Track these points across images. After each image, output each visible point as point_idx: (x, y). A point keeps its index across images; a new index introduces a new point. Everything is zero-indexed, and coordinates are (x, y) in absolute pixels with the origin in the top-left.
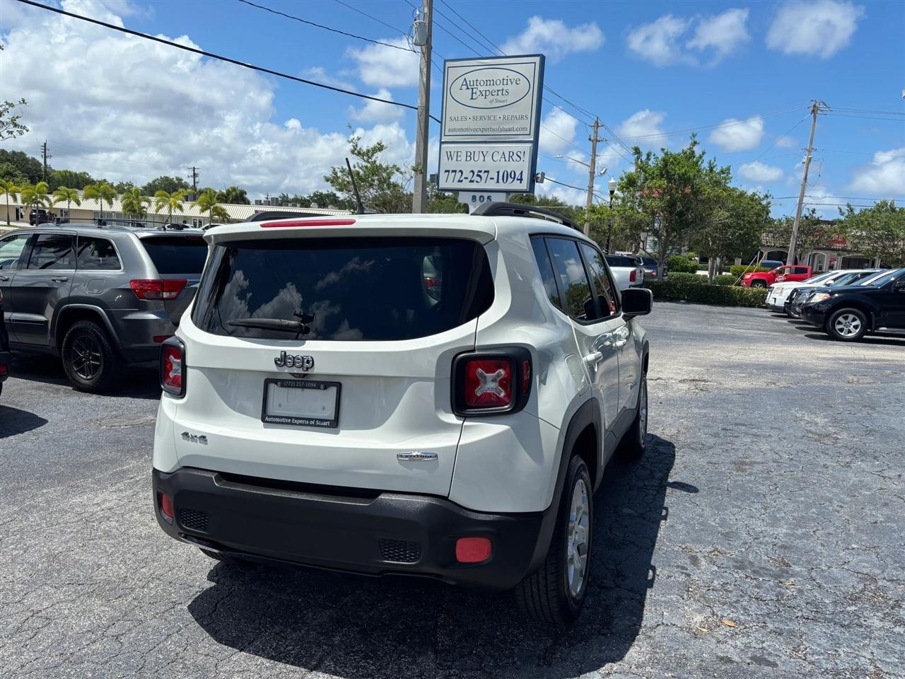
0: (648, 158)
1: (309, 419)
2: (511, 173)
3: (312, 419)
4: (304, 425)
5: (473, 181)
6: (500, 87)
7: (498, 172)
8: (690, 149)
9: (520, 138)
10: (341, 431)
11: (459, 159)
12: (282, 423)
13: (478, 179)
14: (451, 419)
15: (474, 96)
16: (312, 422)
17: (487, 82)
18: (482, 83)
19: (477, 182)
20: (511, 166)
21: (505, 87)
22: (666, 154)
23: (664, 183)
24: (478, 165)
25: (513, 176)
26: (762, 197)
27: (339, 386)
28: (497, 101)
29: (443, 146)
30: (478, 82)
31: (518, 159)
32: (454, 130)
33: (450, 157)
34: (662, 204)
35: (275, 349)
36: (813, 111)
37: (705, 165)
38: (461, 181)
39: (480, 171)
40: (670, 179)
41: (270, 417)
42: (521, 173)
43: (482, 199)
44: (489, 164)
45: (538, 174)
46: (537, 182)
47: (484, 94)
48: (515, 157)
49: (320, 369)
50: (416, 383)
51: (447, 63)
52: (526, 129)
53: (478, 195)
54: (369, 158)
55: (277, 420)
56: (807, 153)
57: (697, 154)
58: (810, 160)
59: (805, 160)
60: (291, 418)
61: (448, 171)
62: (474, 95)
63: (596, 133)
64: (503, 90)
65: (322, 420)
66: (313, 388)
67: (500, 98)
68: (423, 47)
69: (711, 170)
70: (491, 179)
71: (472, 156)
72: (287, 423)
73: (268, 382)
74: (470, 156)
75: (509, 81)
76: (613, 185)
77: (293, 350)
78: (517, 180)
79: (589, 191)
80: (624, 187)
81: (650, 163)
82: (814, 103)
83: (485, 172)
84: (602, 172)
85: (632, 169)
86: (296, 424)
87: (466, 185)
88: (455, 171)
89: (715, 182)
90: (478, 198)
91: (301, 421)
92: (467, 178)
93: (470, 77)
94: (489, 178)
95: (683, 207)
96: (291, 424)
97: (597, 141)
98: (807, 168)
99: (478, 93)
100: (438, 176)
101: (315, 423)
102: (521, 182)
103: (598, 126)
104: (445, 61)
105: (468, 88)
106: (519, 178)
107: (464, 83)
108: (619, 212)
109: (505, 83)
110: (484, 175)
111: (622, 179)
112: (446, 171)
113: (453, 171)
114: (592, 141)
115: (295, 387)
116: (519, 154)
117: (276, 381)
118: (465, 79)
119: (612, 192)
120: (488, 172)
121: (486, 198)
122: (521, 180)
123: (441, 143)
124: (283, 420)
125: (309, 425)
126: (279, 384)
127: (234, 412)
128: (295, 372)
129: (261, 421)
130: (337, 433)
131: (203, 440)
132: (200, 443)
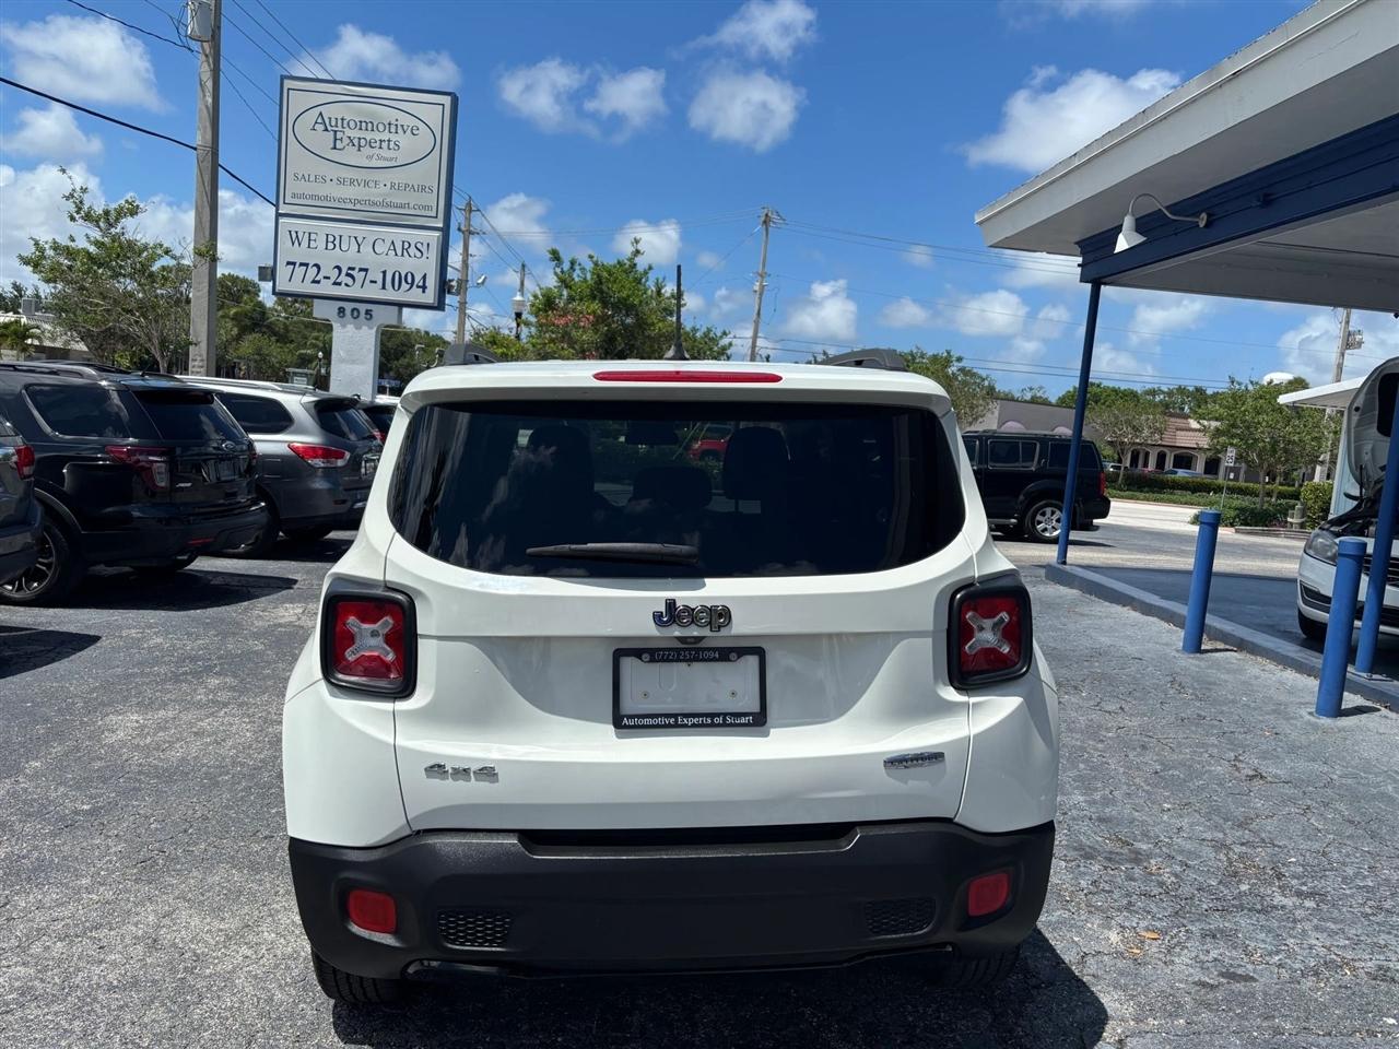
0: (572, 268)
1: (712, 715)
2: (406, 276)
3: (718, 715)
4: (702, 725)
5: (340, 284)
6: (386, 136)
7: (384, 273)
8: (630, 260)
9: (420, 222)
10: (772, 730)
11: (313, 244)
12: (658, 726)
13: (350, 281)
14: (950, 694)
15: (339, 145)
16: (719, 720)
17: (360, 125)
18: (352, 124)
19: (346, 285)
20: (406, 264)
21: (394, 137)
22: (596, 264)
23: (596, 306)
24: (349, 256)
25: (409, 280)
26: (719, 334)
27: (759, 652)
28: (380, 158)
29: (281, 220)
30: (345, 122)
31: (419, 254)
32: (303, 196)
33: (295, 239)
34: (597, 338)
35: (655, 595)
36: (765, 222)
37: (651, 285)
38: (318, 282)
39: (353, 269)
40: (605, 304)
41: (630, 717)
42: (424, 277)
43: (355, 314)
44: (367, 257)
45: (452, 280)
46: (449, 292)
47: (356, 144)
48: (412, 250)
49: (742, 626)
50: (905, 642)
51: (286, 82)
52: (429, 208)
53: (348, 306)
54: (111, 225)
55: (648, 721)
56: (759, 278)
57: (640, 268)
58: (762, 287)
59: (757, 288)
60: (675, 716)
61: (294, 264)
62: (338, 142)
63: (468, 219)
64: (389, 141)
65: (738, 715)
66: (714, 660)
67: (385, 153)
68: (206, 45)
69: (659, 293)
70: (372, 282)
71: (337, 242)
72: (669, 726)
73: (620, 655)
74: (333, 242)
75: (399, 128)
76: (521, 303)
77: (689, 595)
78: (418, 287)
79: (461, 309)
80: (540, 310)
81: (575, 276)
82: (766, 211)
83: (361, 270)
84: (480, 281)
85: (551, 282)
86: (686, 726)
87: (326, 288)
88: (307, 265)
89: (665, 309)
90: (348, 312)
91: (695, 720)
92: (328, 278)
93: (327, 111)
94: (367, 281)
95: (626, 344)
96: (676, 726)
97: (471, 233)
98: (760, 299)
99: (346, 141)
100: (273, 270)
101: (724, 720)
102: (424, 292)
103: (471, 211)
104: (283, 78)
105: (326, 130)
106: (421, 284)
107: (320, 120)
108: (534, 346)
109: (393, 130)
110: (359, 276)
111: (535, 297)
112: (289, 263)
113: (301, 264)
114: (463, 232)
115: (678, 660)
116: (419, 246)
117: (637, 653)
118: (321, 114)
119: (518, 315)
120: (366, 270)
121: (363, 312)
122: (424, 288)
123: (278, 215)
124: (659, 721)
125: (713, 725)
126: (646, 656)
127: (547, 715)
128: (695, 634)
129: (612, 727)
130: (766, 735)
131: (488, 773)
132: (477, 780)
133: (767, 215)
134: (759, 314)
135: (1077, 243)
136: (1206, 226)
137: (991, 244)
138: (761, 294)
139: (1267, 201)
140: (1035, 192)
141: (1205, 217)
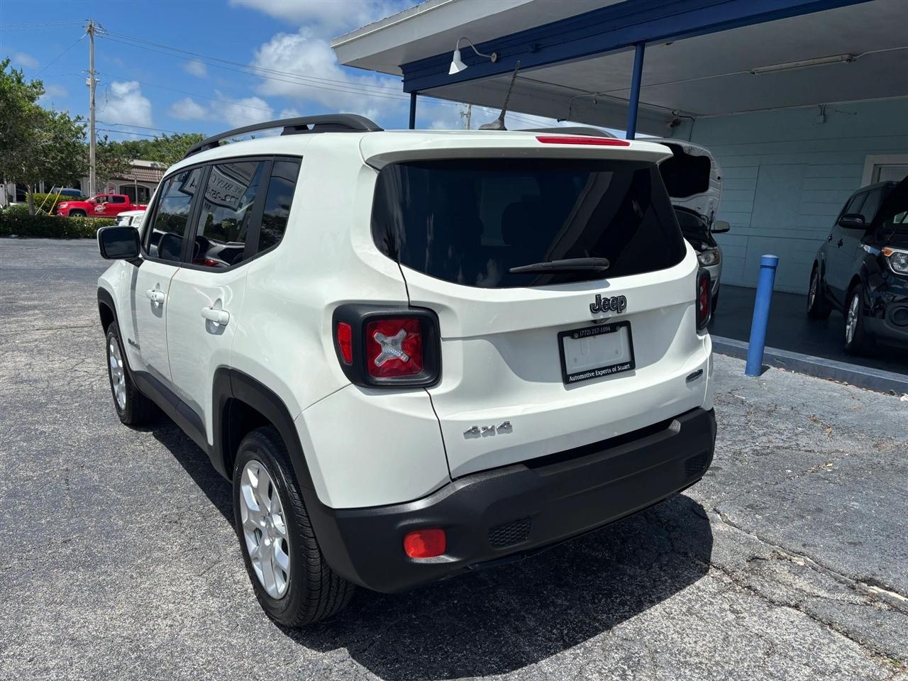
1: (611, 367)
3: (613, 366)
4: (607, 374)
10: (638, 371)
12: (587, 379)
16: (614, 370)
27: (627, 324)
35: (590, 293)
36: (89, 31)
41: (573, 375)
50: (688, 307)
55: (582, 377)
56: (92, 75)
58: (94, 83)
59: (90, 83)
60: (593, 371)
65: (622, 365)
66: (608, 332)
72: (592, 377)
73: (561, 336)
77: (605, 291)
86: (600, 376)
89: (28, 97)
91: (603, 372)
96: (596, 377)
101: (617, 369)
115: (591, 335)
117: (571, 333)
124: (586, 375)
125: (612, 373)
126: (576, 336)
127: (527, 382)
128: (602, 317)
129: (562, 384)
130: (634, 374)
131: (506, 426)
132: (499, 433)
133: (91, 26)
134: (93, 103)
135: (399, 66)
136: (496, 61)
137: (343, 63)
138: (94, 88)
139: (537, 49)
140: (382, 30)
141: (496, 56)
